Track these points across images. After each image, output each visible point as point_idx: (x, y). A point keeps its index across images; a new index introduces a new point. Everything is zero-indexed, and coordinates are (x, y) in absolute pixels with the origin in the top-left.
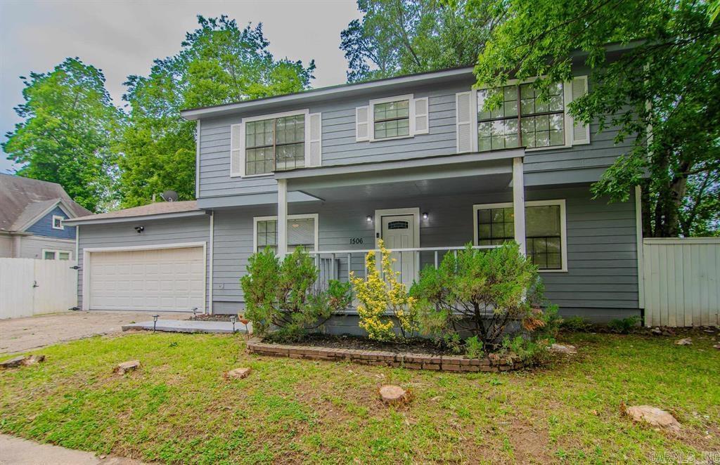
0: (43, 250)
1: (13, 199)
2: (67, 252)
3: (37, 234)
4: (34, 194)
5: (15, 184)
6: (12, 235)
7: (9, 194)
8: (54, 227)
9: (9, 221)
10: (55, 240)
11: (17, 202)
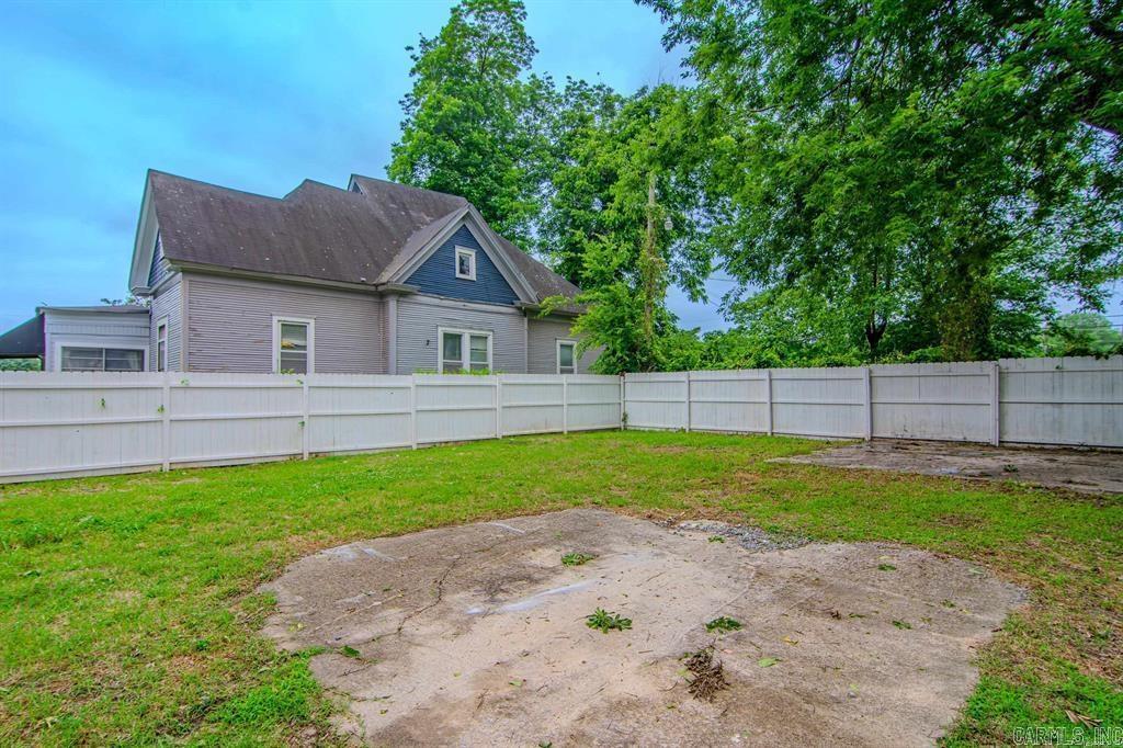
0: (440, 329)
1: (386, 221)
2: (483, 333)
3: (425, 291)
4: (423, 214)
5: (391, 197)
6: (380, 295)
7: (380, 213)
8: (458, 275)
9: (376, 263)
10: (460, 304)
11: (392, 229)
